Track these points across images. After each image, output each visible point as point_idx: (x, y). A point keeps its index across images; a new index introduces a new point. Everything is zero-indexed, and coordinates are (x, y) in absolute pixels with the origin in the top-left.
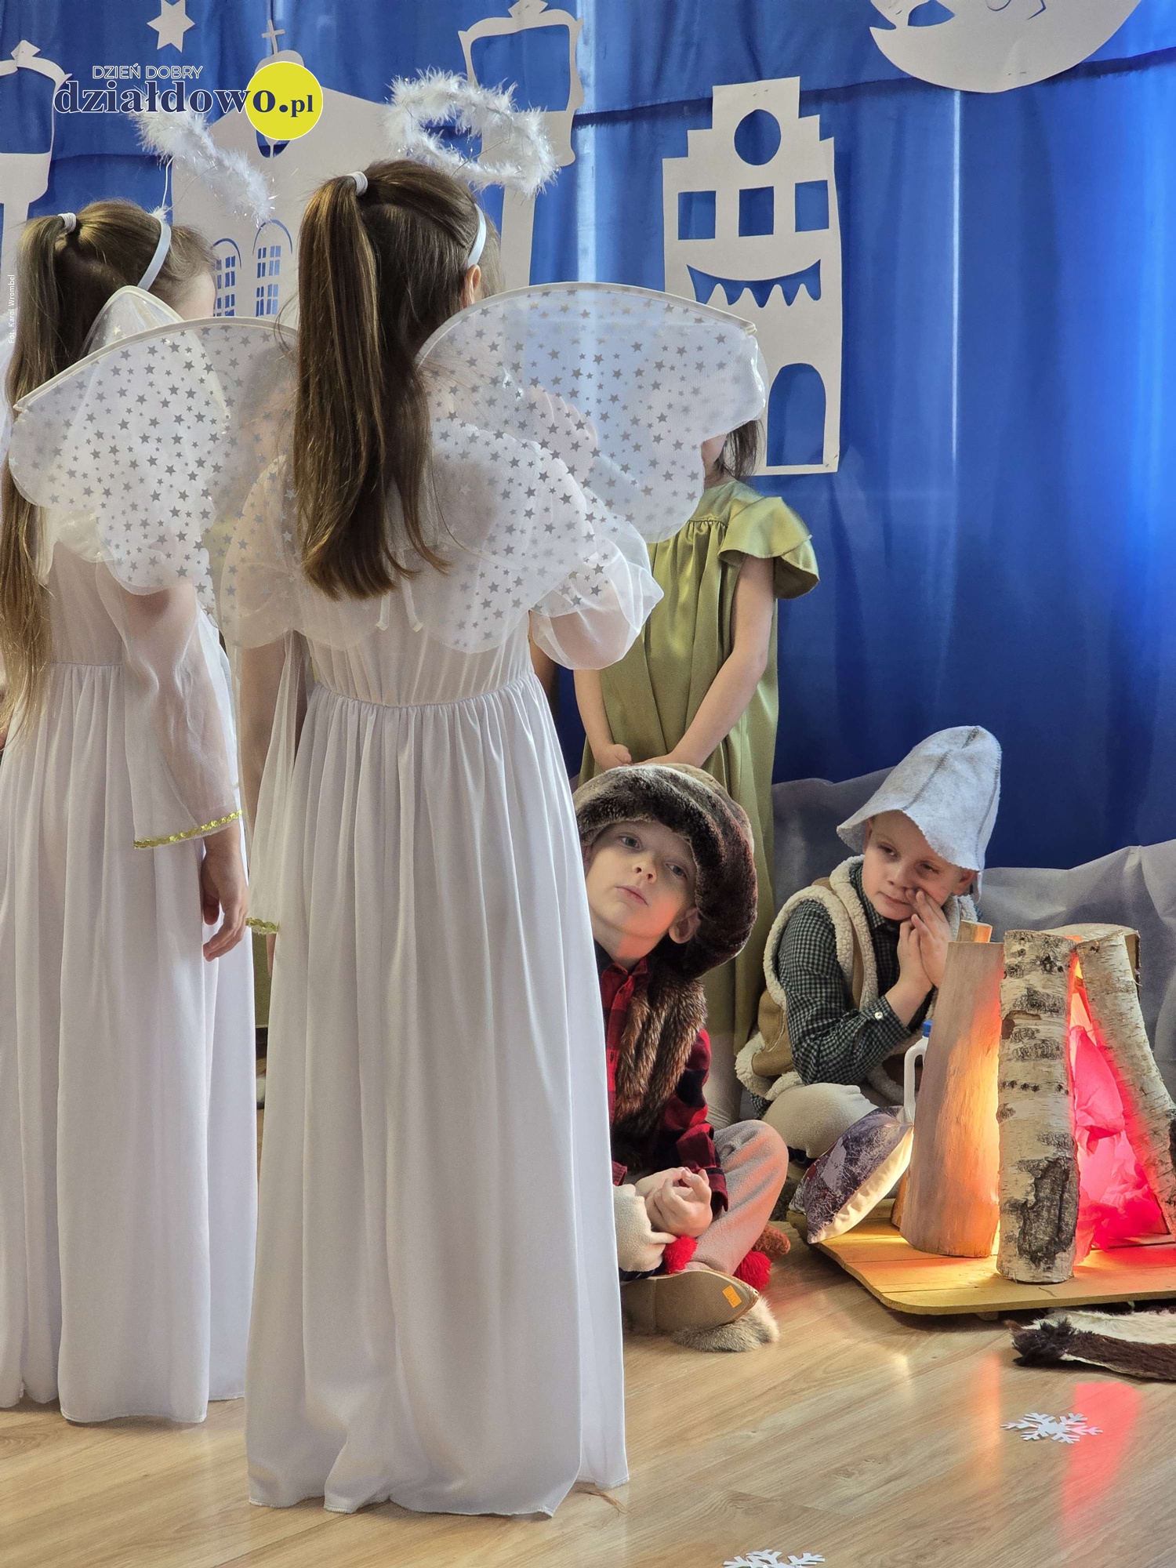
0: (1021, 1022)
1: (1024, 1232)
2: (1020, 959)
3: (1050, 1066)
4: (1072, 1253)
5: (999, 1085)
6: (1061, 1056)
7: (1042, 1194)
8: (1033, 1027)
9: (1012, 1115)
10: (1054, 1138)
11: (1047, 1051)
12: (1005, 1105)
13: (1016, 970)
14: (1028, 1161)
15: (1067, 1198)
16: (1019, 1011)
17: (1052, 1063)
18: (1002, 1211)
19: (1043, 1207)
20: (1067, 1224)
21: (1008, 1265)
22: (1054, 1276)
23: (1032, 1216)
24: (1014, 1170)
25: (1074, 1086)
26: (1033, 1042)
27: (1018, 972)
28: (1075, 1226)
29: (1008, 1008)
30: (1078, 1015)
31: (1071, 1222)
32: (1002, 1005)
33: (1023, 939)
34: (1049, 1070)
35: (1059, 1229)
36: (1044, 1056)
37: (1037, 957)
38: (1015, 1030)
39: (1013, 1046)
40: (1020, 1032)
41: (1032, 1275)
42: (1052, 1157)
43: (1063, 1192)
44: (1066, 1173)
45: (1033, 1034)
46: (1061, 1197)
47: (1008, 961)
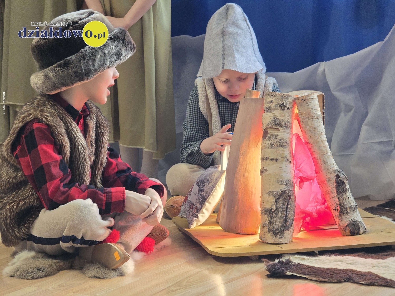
0: (271, 132)
1: (270, 222)
2: (271, 104)
3: (283, 151)
4: (292, 231)
5: (261, 160)
6: (288, 146)
7: (278, 206)
8: (276, 134)
9: (266, 172)
10: (284, 182)
11: (281, 144)
12: (264, 168)
13: (269, 109)
14: (273, 191)
15: (290, 207)
16: (270, 127)
17: (284, 149)
18: (262, 213)
19: (279, 211)
20: (290, 219)
21: (264, 236)
22: (283, 241)
23: (274, 215)
24: (266, 196)
25: (294, 160)
26: (276, 140)
27: (270, 110)
28: (293, 220)
29: (265, 126)
30: (296, 129)
31: (291, 217)
32: (263, 125)
33: (272, 96)
34: (283, 152)
35: (286, 221)
36: (281, 146)
37: (278, 103)
38: (268, 135)
39: (267, 142)
40: (270, 136)
41: (274, 240)
42: (283, 190)
43: (288, 205)
44: (289, 196)
45: (276, 137)
46: (287, 207)
47: (266, 105)
